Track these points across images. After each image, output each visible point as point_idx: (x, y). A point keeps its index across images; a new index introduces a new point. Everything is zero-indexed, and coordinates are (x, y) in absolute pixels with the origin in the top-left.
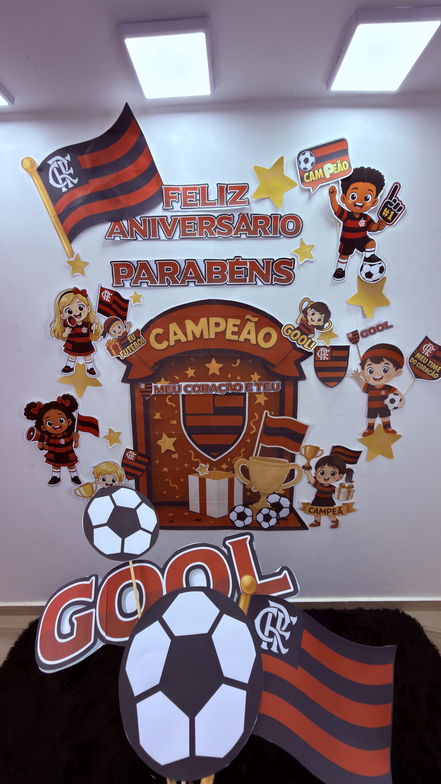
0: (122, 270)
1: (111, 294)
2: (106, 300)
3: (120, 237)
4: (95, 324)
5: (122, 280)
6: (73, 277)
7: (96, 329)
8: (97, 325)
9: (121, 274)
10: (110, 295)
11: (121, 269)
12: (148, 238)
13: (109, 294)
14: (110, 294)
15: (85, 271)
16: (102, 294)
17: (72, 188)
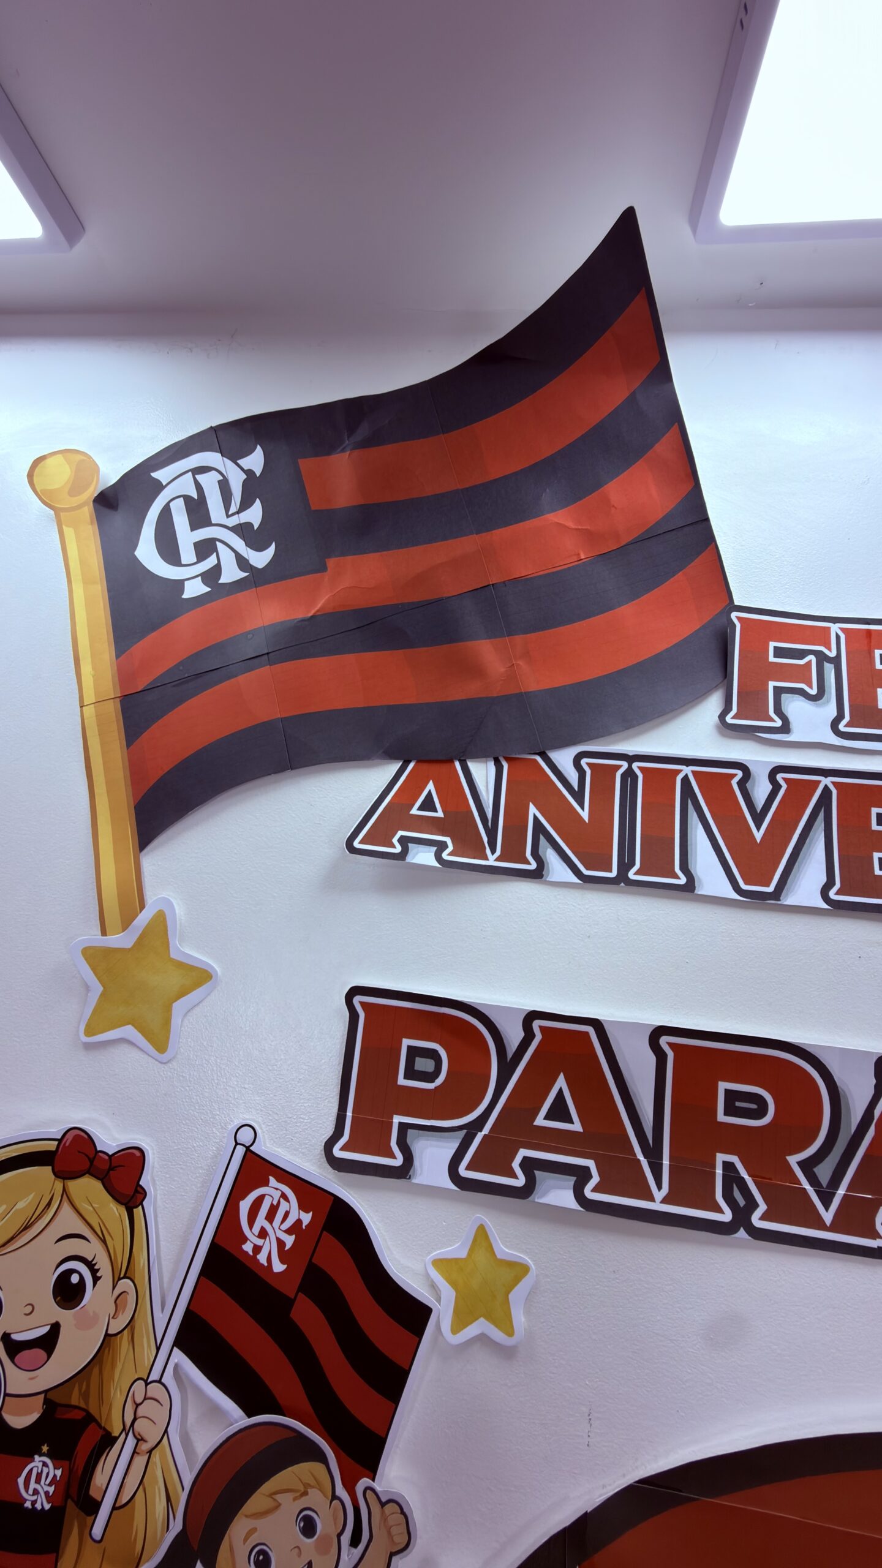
0: (413, 1052)
1: (306, 1218)
2: (262, 1258)
3: (442, 846)
4: (131, 1442)
5: (403, 1127)
6: (88, 1047)
7: (124, 1499)
8: (140, 1461)
9: (402, 1081)
10: (299, 1222)
11: (406, 1042)
12: (614, 874)
13: (287, 1214)
14: (295, 1214)
15: (176, 1021)
16: (245, 1206)
17: (238, 586)
